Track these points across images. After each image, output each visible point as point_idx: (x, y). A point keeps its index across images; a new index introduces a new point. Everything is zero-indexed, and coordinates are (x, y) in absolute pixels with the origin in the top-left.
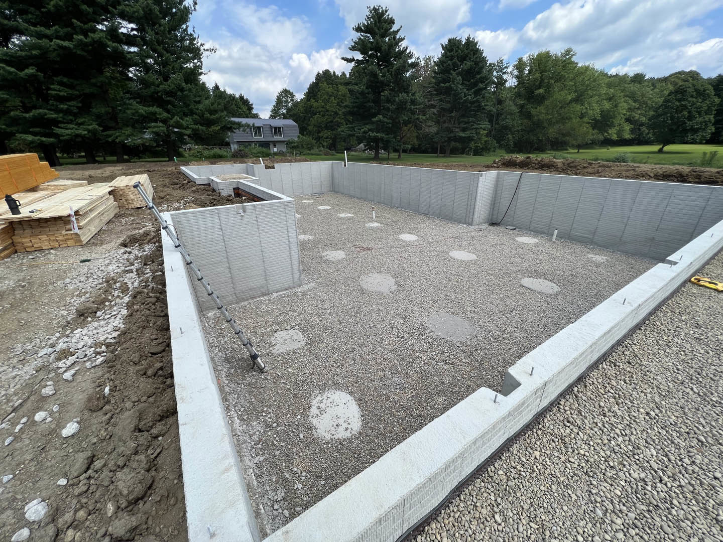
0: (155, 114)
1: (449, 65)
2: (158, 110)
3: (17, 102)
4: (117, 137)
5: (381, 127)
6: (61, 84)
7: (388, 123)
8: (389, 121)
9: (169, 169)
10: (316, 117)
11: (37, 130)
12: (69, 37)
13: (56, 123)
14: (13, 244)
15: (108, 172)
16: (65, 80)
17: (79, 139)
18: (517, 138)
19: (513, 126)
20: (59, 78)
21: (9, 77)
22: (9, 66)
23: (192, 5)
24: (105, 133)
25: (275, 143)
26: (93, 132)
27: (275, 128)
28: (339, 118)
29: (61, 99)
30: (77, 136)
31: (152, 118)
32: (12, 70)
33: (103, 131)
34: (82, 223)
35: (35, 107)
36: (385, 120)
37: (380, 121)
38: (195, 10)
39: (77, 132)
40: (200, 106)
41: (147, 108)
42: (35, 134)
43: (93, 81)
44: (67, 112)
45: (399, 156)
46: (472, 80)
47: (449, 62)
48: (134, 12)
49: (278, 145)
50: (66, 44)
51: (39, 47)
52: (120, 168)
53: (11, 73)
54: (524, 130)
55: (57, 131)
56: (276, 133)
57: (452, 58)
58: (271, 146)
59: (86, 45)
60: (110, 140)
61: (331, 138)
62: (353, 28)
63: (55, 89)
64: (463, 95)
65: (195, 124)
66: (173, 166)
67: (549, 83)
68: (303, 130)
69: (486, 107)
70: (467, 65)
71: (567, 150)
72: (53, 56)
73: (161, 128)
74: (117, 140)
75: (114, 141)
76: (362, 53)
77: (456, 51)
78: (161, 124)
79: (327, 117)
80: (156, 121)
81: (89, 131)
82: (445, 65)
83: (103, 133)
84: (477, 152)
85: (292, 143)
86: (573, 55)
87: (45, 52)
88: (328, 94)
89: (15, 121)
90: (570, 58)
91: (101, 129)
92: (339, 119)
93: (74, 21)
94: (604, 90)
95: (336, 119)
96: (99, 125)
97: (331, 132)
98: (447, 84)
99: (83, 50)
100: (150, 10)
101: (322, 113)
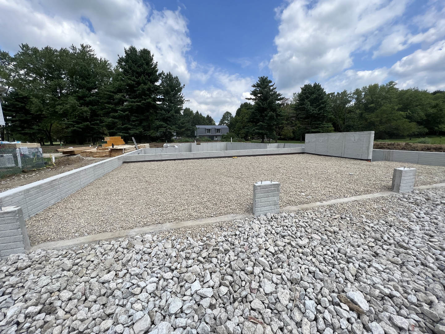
1: (304, 97)
2: (164, 123)
3: (121, 122)
5: (262, 128)
6: (135, 116)
7: (265, 126)
8: (265, 125)
10: (238, 124)
11: (124, 131)
12: (140, 102)
13: (130, 129)
14: (110, 155)
16: (136, 115)
17: (136, 134)
20: (134, 114)
21: (121, 115)
22: (121, 111)
25: (216, 136)
26: (141, 132)
27: (217, 129)
29: (134, 121)
30: (135, 133)
31: (161, 126)
32: (122, 113)
34: (125, 152)
35: (125, 124)
36: (264, 124)
37: (261, 125)
39: (136, 132)
40: (179, 122)
42: (123, 133)
43: (145, 115)
44: (135, 125)
46: (317, 103)
49: (218, 137)
50: (139, 104)
51: (130, 105)
53: (121, 114)
54: (363, 127)
55: (130, 132)
56: (217, 132)
57: (305, 94)
58: (215, 137)
59: (145, 103)
63: (133, 118)
64: (311, 110)
68: (230, 130)
69: (328, 116)
70: (314, 96)
72: (134, 108)
73: (163, 130)
74: (148, 135)
75: (147, 135)
76: (254, 96)
77: (308, 90)
79: (244, 123)
80: (163, 127)
81: (139, 132)
82: (302, 97)
85: (223, 136)
87: (132, 106)
88: (245, 113)
89: (118, 129)
93: (143, 96)
95: (248, 124)
96: (143, 129)
98: (303, 106)
99: (144, 105)
101: (241, 122)
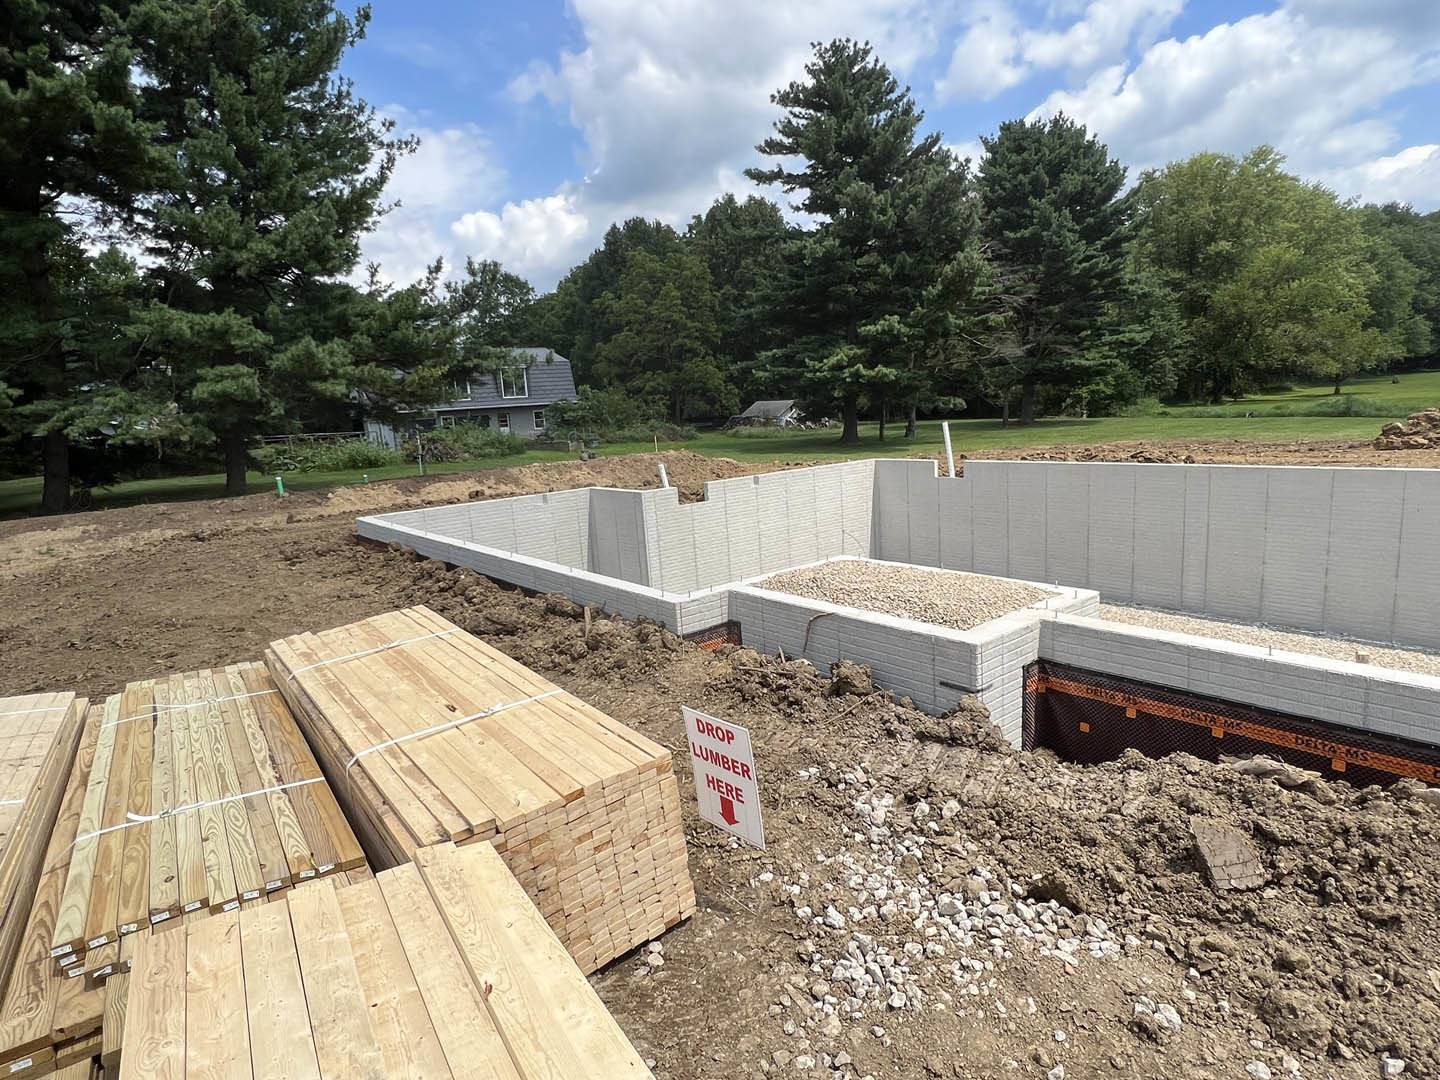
0: (221, 335)
1: (1020, 183)
4: (69, 421)
9: (266, 523)
10: (621, 337)
15: (28, 552)
18: (1183, 365)
19: (1170, 333)
23: (353, 22)
24: (27, 409)
25: (503, 415)
28: (688, 336)
33: (19, 402)
38: (361, 34)
41: (197, 318)
45: (909, 429)
47: (1020, 176)
48: (186, 23)
49: (512, 419)
52: (77, 531)
56: (507, 386)
58: (494, 423)
60: (41, 431)
61: (665, 393)
62: (773, 96)
65: (356, 364)
66: (271, 510)
67: (1239, 224)
68: (583, 376)
70: (1072, 182)
71: (1289, 389)
78: (244, 369)
79: (650, 336)
83: (19, 409)
84: (1099, 408)
85: (564, 410)
86: (1279, 161)
88: (651, 277)
90: (1270, 169)
91: (16, 392)
92: (687, 341)
94: (1359, 240)
95: (680, 340)
97: (666, 375)
100: (234, 24)
101: (636, 327)
